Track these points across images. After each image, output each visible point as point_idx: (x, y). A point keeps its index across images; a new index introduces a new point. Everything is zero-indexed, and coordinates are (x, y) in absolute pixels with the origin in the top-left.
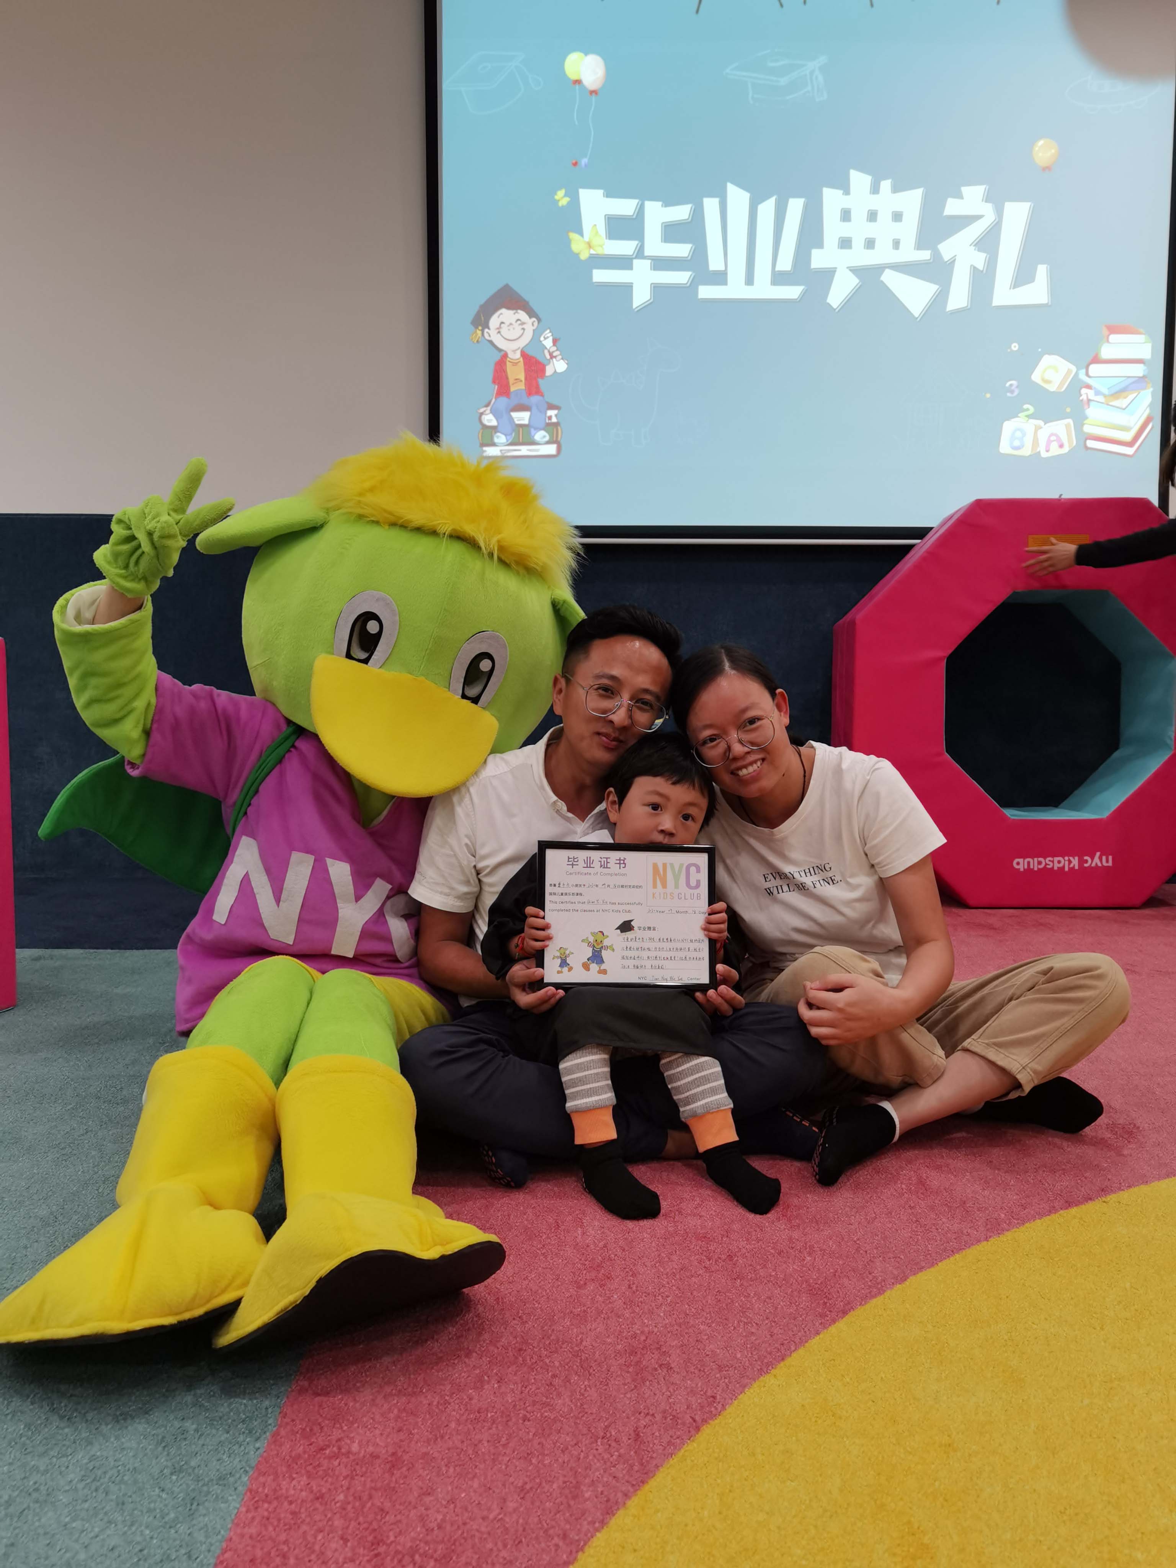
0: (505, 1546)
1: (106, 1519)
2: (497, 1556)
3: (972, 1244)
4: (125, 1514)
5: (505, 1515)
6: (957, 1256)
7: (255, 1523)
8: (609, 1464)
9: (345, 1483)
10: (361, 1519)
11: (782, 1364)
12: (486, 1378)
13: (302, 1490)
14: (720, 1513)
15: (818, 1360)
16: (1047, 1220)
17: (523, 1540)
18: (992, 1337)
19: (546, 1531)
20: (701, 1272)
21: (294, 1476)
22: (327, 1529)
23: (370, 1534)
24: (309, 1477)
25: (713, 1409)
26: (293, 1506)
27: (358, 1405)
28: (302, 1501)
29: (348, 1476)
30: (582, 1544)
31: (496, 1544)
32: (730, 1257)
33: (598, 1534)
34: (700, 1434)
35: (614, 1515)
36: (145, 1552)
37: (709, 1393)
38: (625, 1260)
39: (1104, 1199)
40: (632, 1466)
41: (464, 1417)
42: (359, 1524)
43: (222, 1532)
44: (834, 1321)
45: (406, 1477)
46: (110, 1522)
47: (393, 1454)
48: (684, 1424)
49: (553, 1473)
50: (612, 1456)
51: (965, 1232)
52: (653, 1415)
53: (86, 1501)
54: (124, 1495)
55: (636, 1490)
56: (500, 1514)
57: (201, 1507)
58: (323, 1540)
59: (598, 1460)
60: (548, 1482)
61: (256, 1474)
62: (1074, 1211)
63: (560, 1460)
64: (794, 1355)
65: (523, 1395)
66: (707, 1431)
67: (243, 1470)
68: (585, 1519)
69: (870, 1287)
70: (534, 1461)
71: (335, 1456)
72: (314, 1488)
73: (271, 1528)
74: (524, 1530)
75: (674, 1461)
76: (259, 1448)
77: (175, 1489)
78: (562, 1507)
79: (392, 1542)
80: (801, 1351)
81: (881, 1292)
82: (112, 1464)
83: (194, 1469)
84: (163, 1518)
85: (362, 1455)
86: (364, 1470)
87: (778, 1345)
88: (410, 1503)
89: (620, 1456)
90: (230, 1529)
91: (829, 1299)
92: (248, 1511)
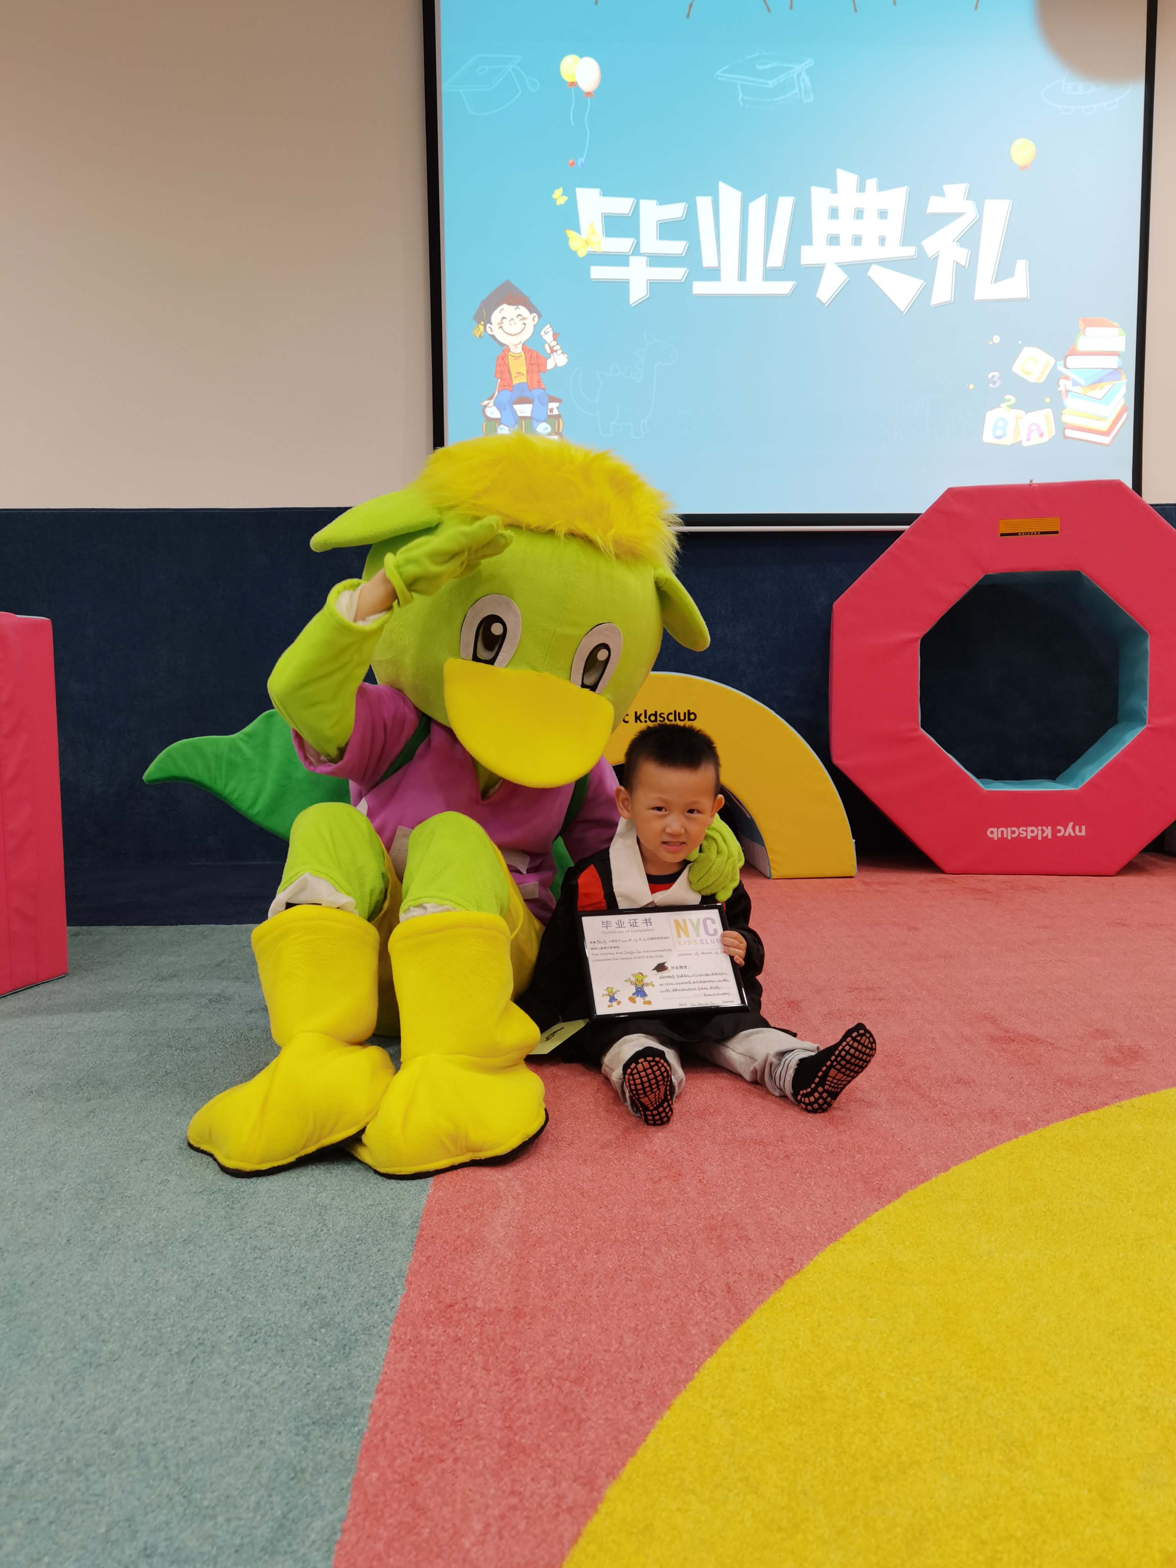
0: (629, 1370)
1: (270, 1362)
2: (624, 1377)
3: (1004, 1141)
4: (287, 1358)
5: (624, 1348)
6: (992, 1150)
7: (405, 1361)
8: (708, 1310)
9: (478, 1330)
10: (498, 1355)
11: (848, 1234)
12: (585, 1251)
13: (440, 1336)
14: (813, 1341)
15: (879, 1230)
16: (1070, 1121)
17: (645, 1365)
18: (1032, 1209)
19: (662, 1358)
20: (763, 1168)
21: (431, 1325)
22: (470, 1363)
23: (509, 1365)
24: (444, 1326)
25: (792, 1268)
26: (435, 1348)
27: (474, 1273)
28: (443, 1343)
29: (478, 1324)
30: (696, 1366)
31: (621, 1369)
32: (787, 1157)
33: (709, 1360)
34: (784, 1286)
35: (720, 1345)
36: (312, 1384)
37: (787, 1257)
38: (692, 1161)
39: (1118, 1104)
40: (729, 1311)
41: (573, 1280)
42: (497, 1358)
43: (377, 1368)
44: (890, 1202)
45: (530, 1324)
46: (275, 1364)
47: (515, 1308)
48: (768, 1279)
49: (660, 1318)
50: (710, 1304)
51: (996, 1132)
52: (740, 1274)
53: (249, 1350)
54: (282, 1344)
55: (735, 1328)
56: (620, 1347)
57: (353, 1351)
58: (467, 1371)
59: (698, 1307)
60: (657, 1324)
61: (396, 1326)
62: (1092, 1114)
63: (664, 1308)
64: (857, 1227)
65: (621, 1262)
66: (790, 1283)
67: (383, 1323)
68: (695, 1349)
69: (917, 1175)
70: (641, 1309)
71: (464, 1310)
72: (451, 1333)
73: (419, 1364)
74: (644, 1358)
75: (765, 1306)
76: (394, 1307)
77: (326, 1339)
78: (673, 1341)
79: (528, 1371)
80: (863, 1224)
81: (927, 1178)
82: (264, 1323)
83: (339, 1324)
84: (321, 1359)
85: (487, 1309)
86: (491, 1319)
87: (842, 1220)
88: (538, 1342)
89: (716, 1304)
90: (383, 1366)
91: (882, 1185)
92: (396, 1352)
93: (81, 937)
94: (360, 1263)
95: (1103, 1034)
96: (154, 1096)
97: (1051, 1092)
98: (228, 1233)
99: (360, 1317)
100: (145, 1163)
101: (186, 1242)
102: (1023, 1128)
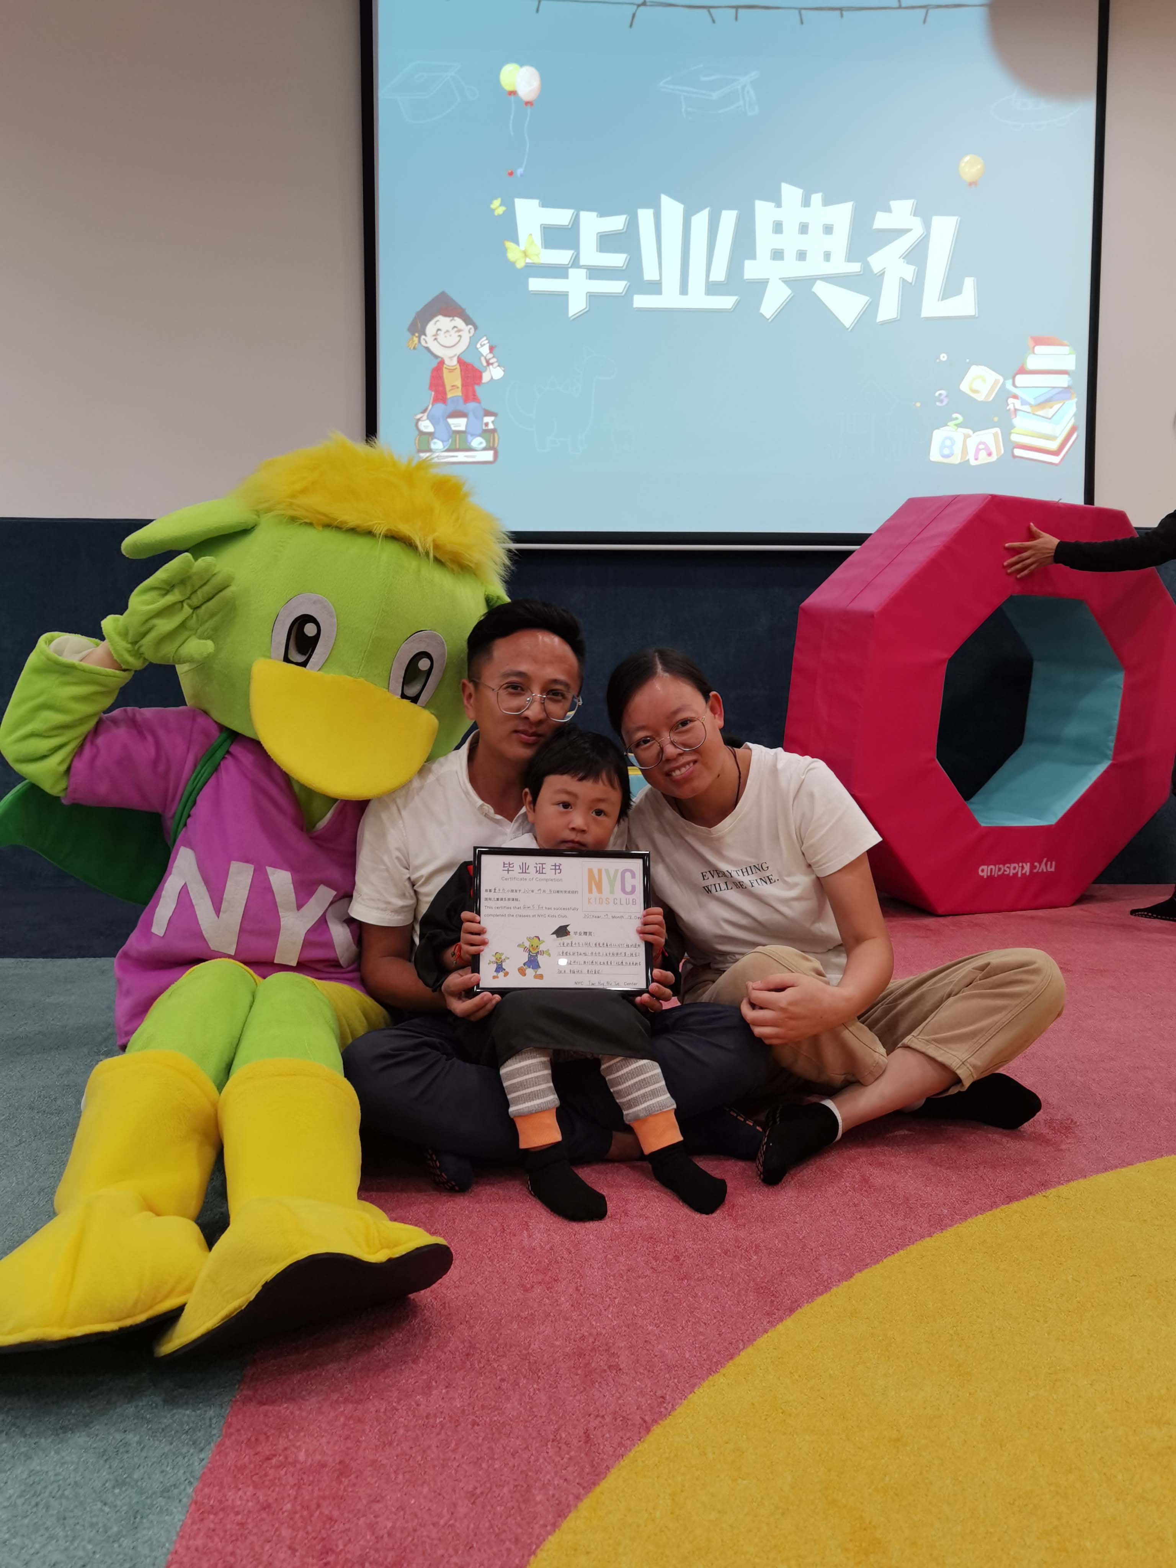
0: (456, 1551)
1: (47, 1535)
3: (916, 1240)
4: (67, 1528)
5: (456, 1520)
6: (901, 1252)
7: (202, 1534)
8: (559, 1467)
9: (292, 1492)
10: (310, 1528)
11: (731, 1363)
12: (434, 1383)
13: (248, 1501)
14: (672, 1513)
15: (766, 1358)
17: (475, 1545)
18: (937, 1332)
19: (497, 1535)
20: (648, 1273)
21: (240, 1486)
22: (275, 1538)
23: (319, 1543)
24: (255, 1487)
25: (662, 1409)
26: (240, 1517)
27: (304, 1414)
28: (249, 1512)
29: (295, 1485)
30: (534, 1547)
31: (447, 1550)
32: (677, 1258)
33: (550, 1537)
34: (650, 1434)
35: (566, 1517)
37: (659, 1393)
38: (572, 1262)
39: (1044, 1194)
40: (582, 1469)
41: (413, 1423)
42: (307, 1533)
43: (167, 1545)
44: (781, 1319)
45: (354, 1485)
46: (51, 1538)
47: (341, 1462)
48: (634, 1425)
49: (503, 1478)
50: (562, 1459)
51: (909, 1228)
52: (603, 1416)
53: (26, 1517)
54: (65, 1510)
55: (587, 1493)
56: (450, 1520)
57: (145, 1521)
58: (270, 1551)
59: (549, 1463)
60: (498, 1486)
61: (201, 1486)
62: (1015, 1205)
63: (511, 1464)
64: (743, 1354)
65: (472, 1399)
66: (657, 1431)
67: (187, 1481)
68: (537, 1523)
69: (816, 1284)
70: (484, 1465)
71: (280, 1466)
72: (261, 1498)
73: (216, 1539)
74: (475, 1535)
75: (624, 1462)
76: (203, 1459)
77: (119, 1503)
78: (512, 1512)
79: (341, 1551)
80: (750, 1350)
81: (827, 1289)
82: (52, 1478)
83: (137, 1481)
84: (106, 1532)
85: (309, 1463)
86: (311, 1478)
87: (727, 1345)
88: (359, 1511)
89: (570, 1459)
90: (175, 1542)
91: (776, 1297)
92: (193, 1523)
99: (162, 1472)
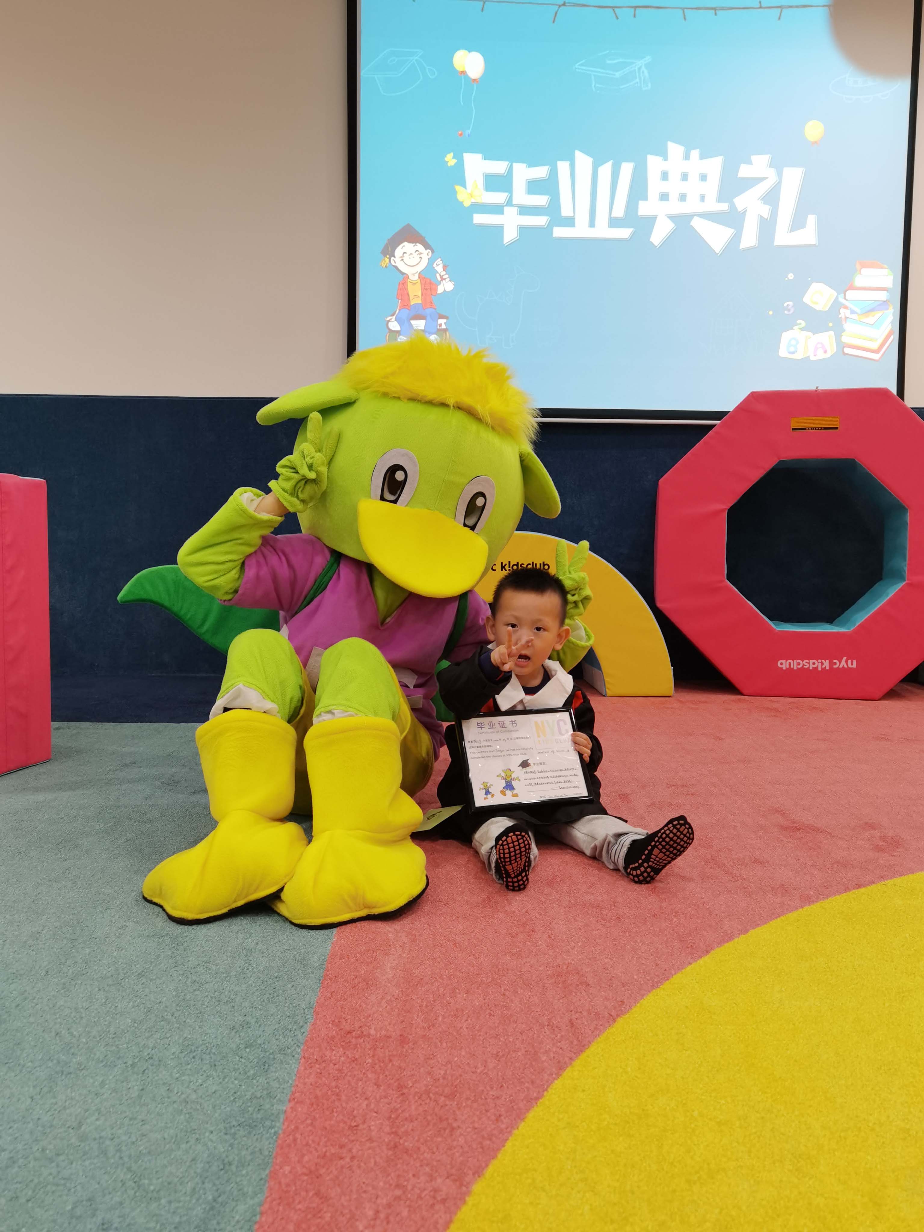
0: (492, 1088)
1: (205, 1075)
2: (487, 1094)
3: (792, 911)
4: (218, 1072)
5: (488, 1070)
6: (782, 918)
7: (312, 1076)
8: (555, 1041)
9: (371, 1052)
10: (387, 1073)
11: (667, 982)
12: (457, 991)
13: (340, 1057)
14: (639, 1069)
15: (693, 980)
16: (844, 896)
17: (504, 1085)
18: (814, 966)
19: (518, 1080)
20: (599, 927)
22: (364, 1079)
23: (395, 1082)
24: (344, 1049)
25: (623, 1009)
26: (337, 1066)
28: (343, 1063)
29: (371, 1048)
30: (546, 1087)
31: (485, 1088)
32: (618, 918)
33: (556, 1082)
34: (616, 1023)
35: (565, 1070)
36: (239, 1093)
37: (618, 999)
39: (883, 883)
40: (572, 1042)
41: (447, 1014)
42: (386, 1076)
43: (290, 1082)
44: (701, 957)
45: (413, 1049)
46: (208, 1077)
47: (401, 1035)
48: (604, 1017)
49: (516, 1046)
50: (556, 1036)
51: (786, 903)
52: (581, 1012)
53: (189, 1064)
54: (215, 1061)
55: (577, 1056)
56: (484, 1070)
57: (271, 1068)
58: (362, 1086)
59: (547, 1039)
60: (514, 1051)
61: (306, 1048)
62: (863, 890)
63: (520, 1038)
64: (675, 977)
65: (486, 1000)
66: (620, 1021)
67: (295, 1045)
68: (545, 1073)
69: (723, 937)
70: (502, 1039)
71: (359, 1037)
72: (349, 1055)
73: (324, 1079)
74: (503, 1079)
75: (601, 1039)
76: (304, 1032)
77: (250, 1057)
78: (527, 1066)
79: (411, 1087)
80: (679, 975)
81: (730, 939)
82: (201, 1043)
83: (260, 1045)
84: (246, 1073)
85: (378, 1036)
86: (382, 1045)
87: (663, 971)
88: (419, 1064)
89: (562, 1036)
90: (295, 1080)
91: (694, 943)
92: (305, 1069)
93: (61, 730)
94: (278, 996)
95: (871, 826)
96: (117, 858)
97: (830, 872)
98: (173, 969)
99: (277, 1040)
100: (109, 911)
101: (140, 975)
102: (807, 900)
